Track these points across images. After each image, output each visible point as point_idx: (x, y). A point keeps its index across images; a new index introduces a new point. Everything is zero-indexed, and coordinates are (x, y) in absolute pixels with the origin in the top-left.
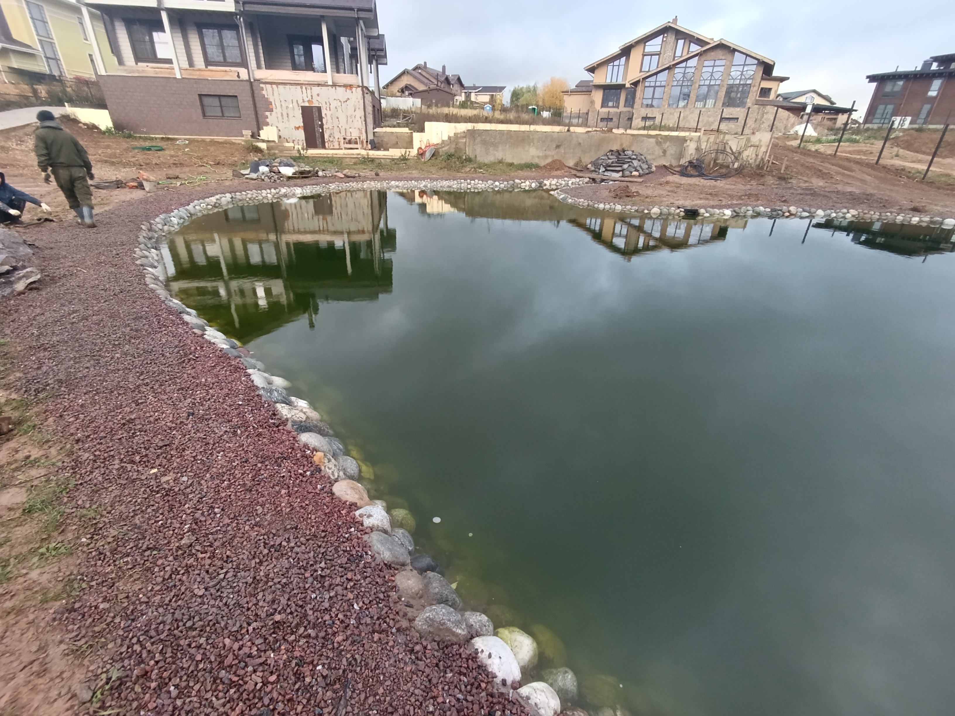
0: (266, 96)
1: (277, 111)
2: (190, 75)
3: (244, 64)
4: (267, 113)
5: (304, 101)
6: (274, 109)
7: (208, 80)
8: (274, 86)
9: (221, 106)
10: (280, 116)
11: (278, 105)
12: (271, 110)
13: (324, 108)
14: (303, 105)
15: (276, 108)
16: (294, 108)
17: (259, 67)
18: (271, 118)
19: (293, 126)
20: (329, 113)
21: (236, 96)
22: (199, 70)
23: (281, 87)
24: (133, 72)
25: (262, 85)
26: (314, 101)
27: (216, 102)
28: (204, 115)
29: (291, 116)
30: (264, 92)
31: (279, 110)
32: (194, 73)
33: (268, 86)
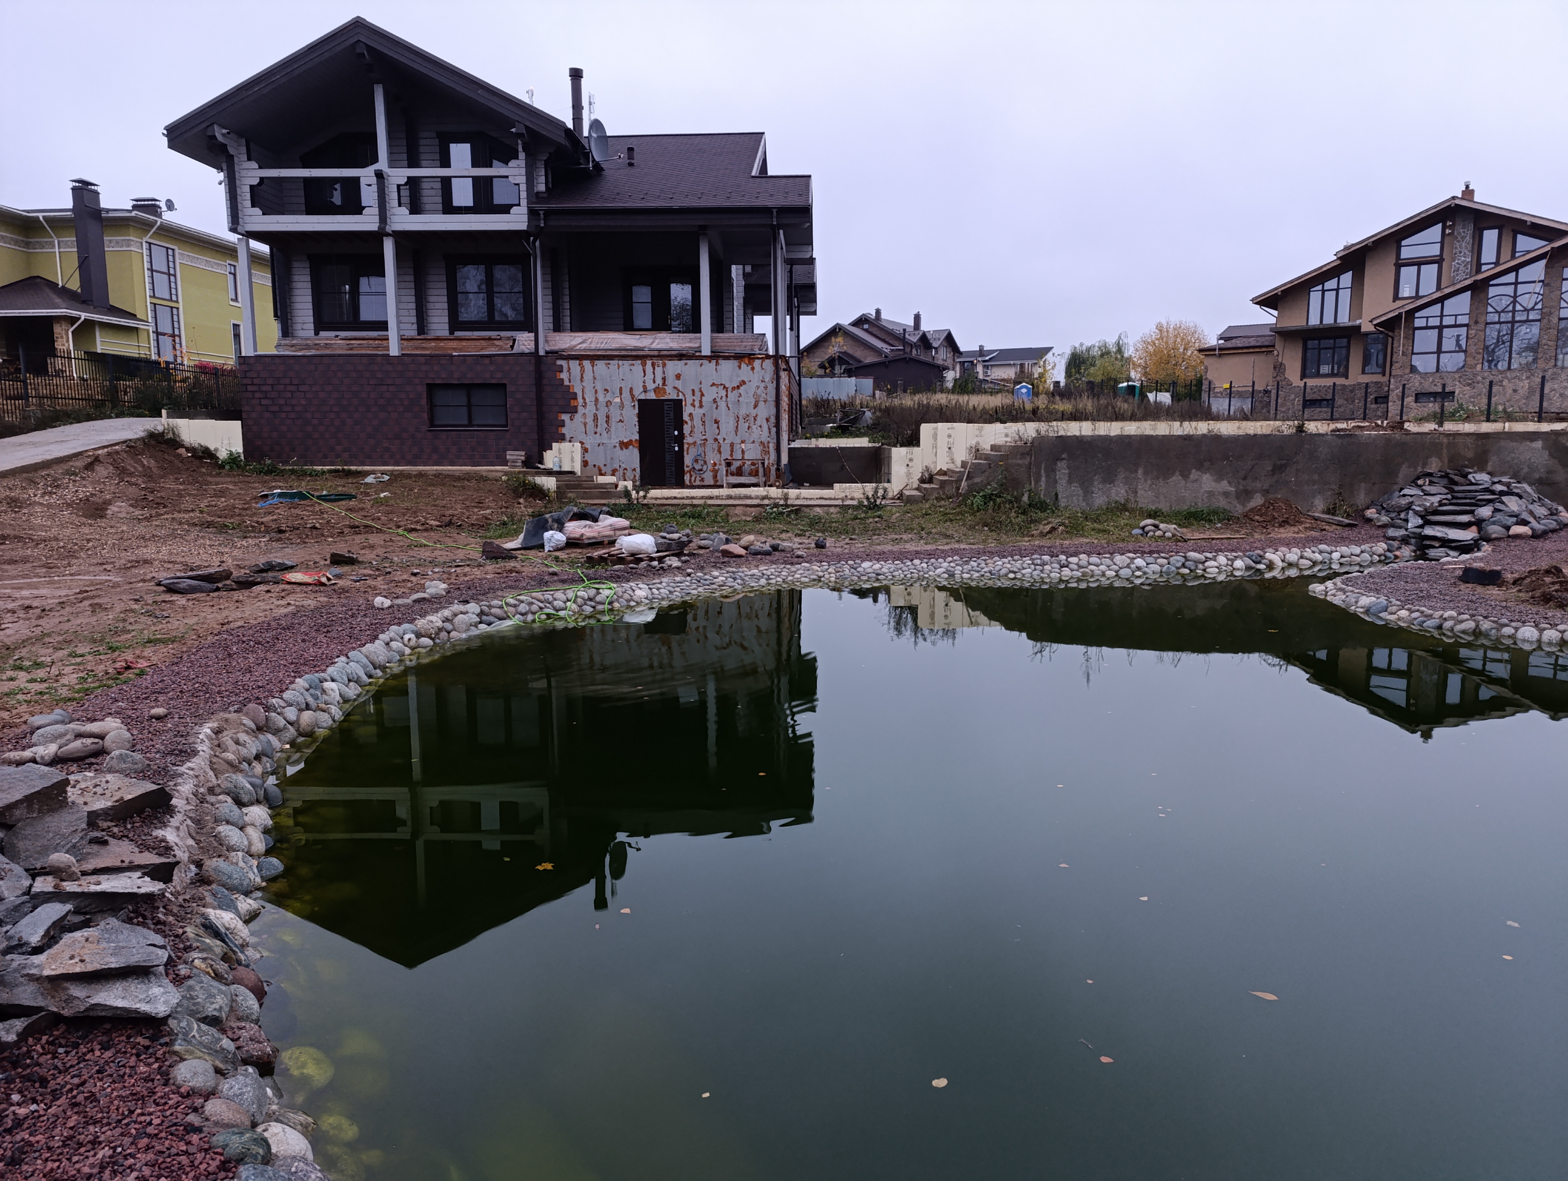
0: (566, 383)
1: (586, 412)
2: (417, 348)
3: (529, 324)
4: (565, 417)
5: (645, 391)
6: (580, 408)
7: (452, 356)
8: (587, 363)
9: (469, 406)
10: (590, 420)
11: (590, 398)
12: (574, 411)
13: (689, 401)
14: (642, 397)
15: (585, 406)
16: (622, 406)
17: (557, 328)
18: (571, 425)
19: (615, 441)
20: (698, 412)
21: (504, 386)
22: (437, 339)
23: (600, 364)
24: (308, 347)
25: (559, 362)
26: (669, 389)
27: (461, 398)
28: (432, 425)
29: (614, 420)
30: (564, 376)
31: (591, 408)
32: (425, 344)
33: (574, 365)
